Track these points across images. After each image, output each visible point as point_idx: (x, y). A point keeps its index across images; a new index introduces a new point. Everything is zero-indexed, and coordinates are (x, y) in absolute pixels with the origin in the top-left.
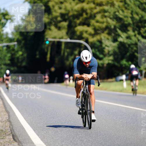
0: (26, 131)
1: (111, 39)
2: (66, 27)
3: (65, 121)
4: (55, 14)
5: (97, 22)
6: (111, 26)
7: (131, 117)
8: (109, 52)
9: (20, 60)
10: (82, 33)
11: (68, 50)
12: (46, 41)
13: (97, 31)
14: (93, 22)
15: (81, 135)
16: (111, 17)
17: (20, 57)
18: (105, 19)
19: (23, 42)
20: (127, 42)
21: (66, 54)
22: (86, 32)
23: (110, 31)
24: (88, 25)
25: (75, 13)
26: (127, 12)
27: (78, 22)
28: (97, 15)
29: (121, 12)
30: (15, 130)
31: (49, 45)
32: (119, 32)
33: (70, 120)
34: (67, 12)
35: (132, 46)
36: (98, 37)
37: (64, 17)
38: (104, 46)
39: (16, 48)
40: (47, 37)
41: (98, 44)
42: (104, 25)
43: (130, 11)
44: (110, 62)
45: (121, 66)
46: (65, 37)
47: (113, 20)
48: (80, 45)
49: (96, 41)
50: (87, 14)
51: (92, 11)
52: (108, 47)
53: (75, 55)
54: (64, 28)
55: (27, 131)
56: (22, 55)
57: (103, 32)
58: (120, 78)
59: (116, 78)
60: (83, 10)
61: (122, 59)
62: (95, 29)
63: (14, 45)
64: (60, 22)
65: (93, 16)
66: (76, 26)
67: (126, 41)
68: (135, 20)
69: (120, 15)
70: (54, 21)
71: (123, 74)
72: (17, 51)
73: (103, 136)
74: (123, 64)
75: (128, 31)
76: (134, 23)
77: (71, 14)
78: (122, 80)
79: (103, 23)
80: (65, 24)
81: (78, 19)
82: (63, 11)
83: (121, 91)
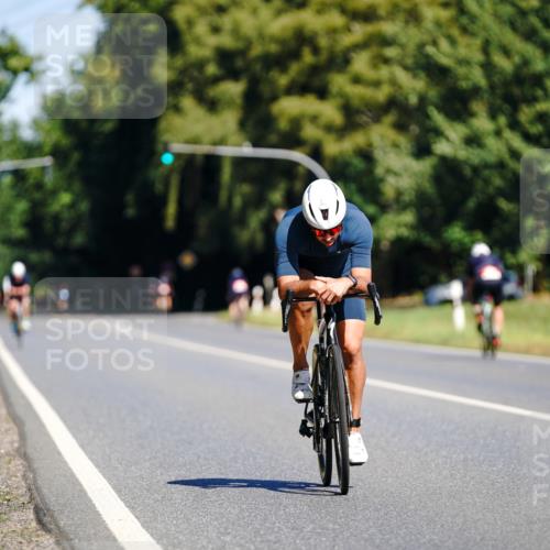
0: (86, 494)
1: (409, 146)
2: (239, 101)
3: (232, 455)
4: (195, 52)
5: (357, 80)
6: (406, 99)
7: (482, 441)
8: (399, 193)
9: (64, 225)
10: (296, 123)
11: (246, 188)
12: (161, 155)
13: (353, 117)
14: (339, 82)
15: (295, 506)
16: (409, 61)
17: (66, 215)
18: (384, 72)
19: (76, 156)
20: (468, 159)
21: (238, 202)
22: (314, 119)
23: (404, 114)
24: (322, 93)
25: (273, 48)
26: (468, 46)
27: (283, 81)
28: (353, 55)
29: (444, 44)
30: (45, 491)
31: (171, 169)
32: (438, 119)
33: (253, 450)
34: (240, 45)
35: (486, 173)
36: (357, 140)
37: (230, 63)
38: (379, 171)
39: (49, 179)
40: (165, 137)
41: (358, 163)
42: (381, 95)
43: (478, 42)
44: (405, 232)
45: (446, 246)
46: (235, 137)
47: (415, 76)
48: (289, 169)
49: (351, 153)
50: (316, 50)
51: (335, 41)
52: (396, 174)
53: (273, 208)
54: (230, 104)
55: (90, 494)
56: (72, 206)
57: (377, 120)
58: (441, 292)
59: (425, 294)
60: (302, 39)
61: (449, 219)
62: (348, 110)
63: (43, 169)
64: (216, 80)
65: (339, 60)
66: (275, 98)
67: (463, 153)
68: (498, 76)
69: (443, 54)
70: (192, 79)
71: (452, 277)
72: (54, 193)
73: (378, 510)
74: (452, 241)
75: (472, 115)
76: (492, 87)
77: (256, 51)
78: (448, 302)
79: (377, 84)
80: (234, 89)
81: (284, 69)
82: (226, 41)
83: (445, 342)
